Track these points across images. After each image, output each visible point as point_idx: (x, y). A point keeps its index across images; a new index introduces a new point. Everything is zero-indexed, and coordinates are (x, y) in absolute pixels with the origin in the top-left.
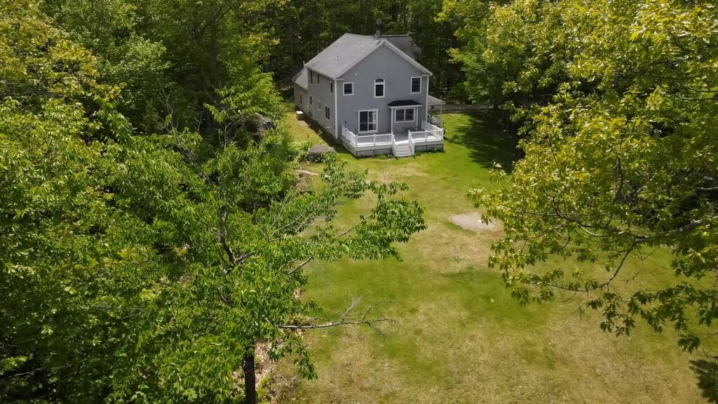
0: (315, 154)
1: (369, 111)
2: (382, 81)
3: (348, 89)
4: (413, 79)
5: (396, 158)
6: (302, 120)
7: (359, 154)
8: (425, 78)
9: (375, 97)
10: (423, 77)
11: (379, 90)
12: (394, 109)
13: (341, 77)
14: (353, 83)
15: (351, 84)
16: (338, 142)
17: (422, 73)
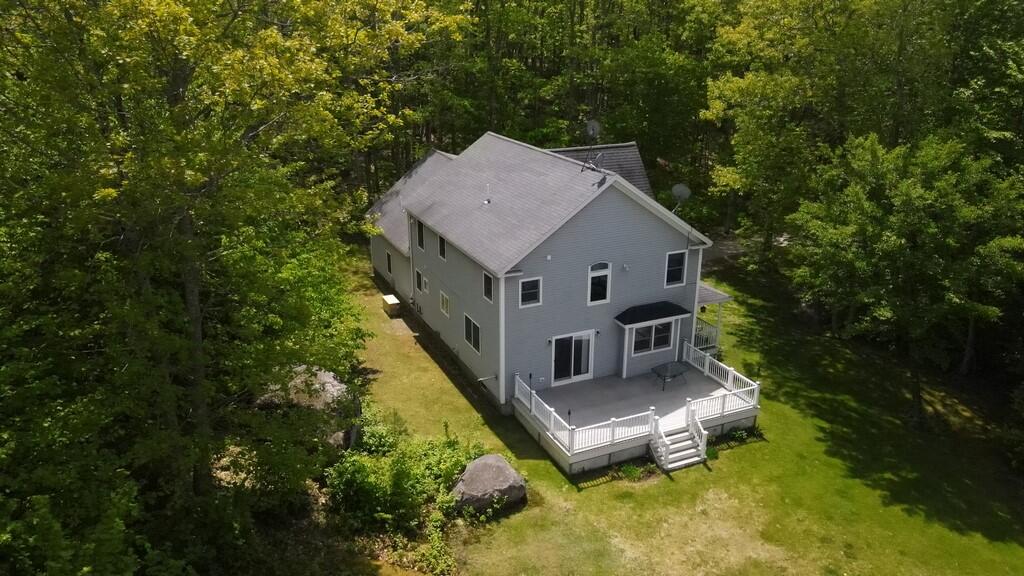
0: (479, 500)
1: (575, 335)
2: (605, 266)
3: (530, 292)
4: (670, 255)
5: (667, 472)
6: (398, 316)
7: (576, 469)
8: (694, 253)
9: (590, 304)
10: (691, 251)
11: (599, 289)
12: (631, 329)
13: (515, 269)
14: (541, 278)
15: (537, 281)
16: (505, 411)
17: (689, 242)
